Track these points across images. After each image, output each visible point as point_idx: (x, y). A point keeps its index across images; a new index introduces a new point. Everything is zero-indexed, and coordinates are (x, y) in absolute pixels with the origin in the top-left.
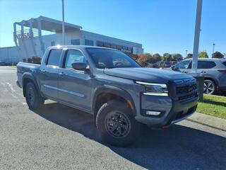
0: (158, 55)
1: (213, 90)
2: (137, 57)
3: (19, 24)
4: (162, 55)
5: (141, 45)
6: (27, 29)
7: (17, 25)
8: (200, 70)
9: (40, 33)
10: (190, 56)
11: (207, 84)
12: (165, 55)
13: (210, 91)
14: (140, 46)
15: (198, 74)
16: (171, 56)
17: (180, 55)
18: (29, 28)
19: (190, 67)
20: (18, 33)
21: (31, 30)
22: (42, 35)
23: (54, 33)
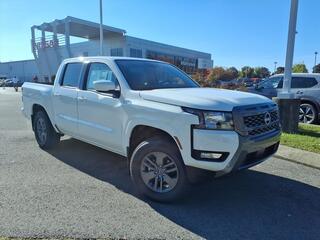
0: (234, 69)
1: (313, 117)
2: (205, 72)
3: (39, 28)
4: (239, 69)
5: (210, 55)
6: (49, 35)
7: (36, 30)
8: (295, 91)
9: (68, 40)
10: (281, 70)
11: (304, 109)
12: (244, 69)
13: (308, 119)
14: (208, 57)
15: (292, 95)
16: (252, 70)
17: (266, 69)
18: (52, 34)
19: (280, 86)
20: (38, 40)
21: (55, 37)
22: (71, 43)
23: (86, 40)
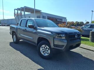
3: (16, 9)
7: (15, 10)
9: (24, 13)
12: (76, 22)
14: (65, 18)
16: (79, 22)
20: (16, 13)
21: (21, 12)
23: (30, 13)
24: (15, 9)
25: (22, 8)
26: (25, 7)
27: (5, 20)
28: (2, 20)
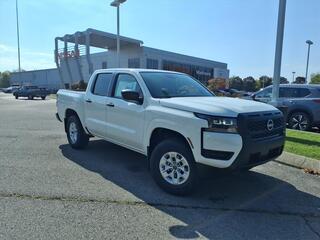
3: (61, 39)
5: (226, 65)
6: (71, 46)
7: (59, 41)
9: (88, 50)
10: (300, 80)
18: (74, 44)
20: (61, 51)
21: (76, 47)
22: (91, 53)
23: (106, 50)
24: (57, 39)
25: (81, 33)
26: (89, 30)
27: (25, 72)
28: (15, 73)
